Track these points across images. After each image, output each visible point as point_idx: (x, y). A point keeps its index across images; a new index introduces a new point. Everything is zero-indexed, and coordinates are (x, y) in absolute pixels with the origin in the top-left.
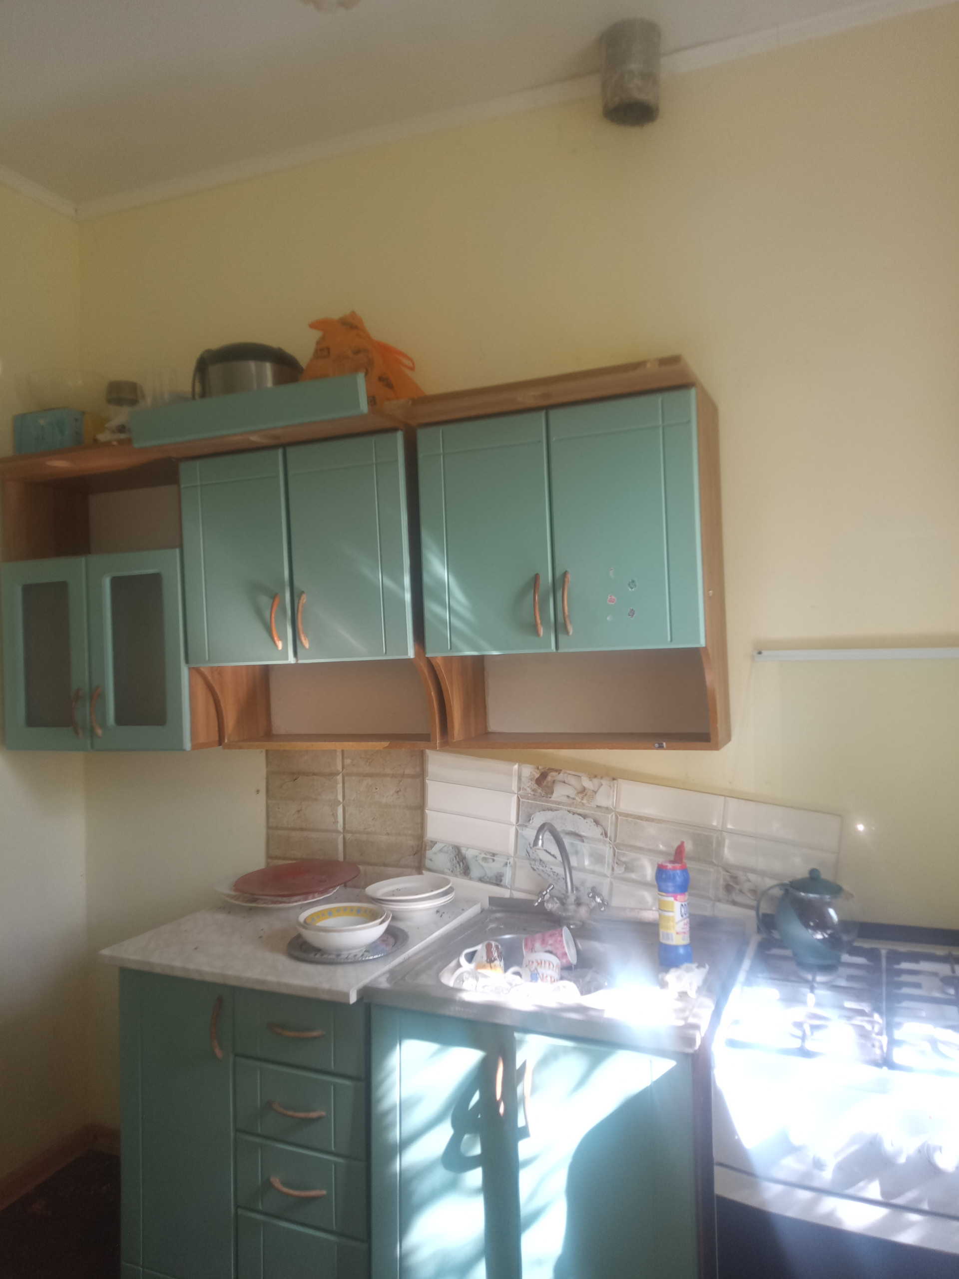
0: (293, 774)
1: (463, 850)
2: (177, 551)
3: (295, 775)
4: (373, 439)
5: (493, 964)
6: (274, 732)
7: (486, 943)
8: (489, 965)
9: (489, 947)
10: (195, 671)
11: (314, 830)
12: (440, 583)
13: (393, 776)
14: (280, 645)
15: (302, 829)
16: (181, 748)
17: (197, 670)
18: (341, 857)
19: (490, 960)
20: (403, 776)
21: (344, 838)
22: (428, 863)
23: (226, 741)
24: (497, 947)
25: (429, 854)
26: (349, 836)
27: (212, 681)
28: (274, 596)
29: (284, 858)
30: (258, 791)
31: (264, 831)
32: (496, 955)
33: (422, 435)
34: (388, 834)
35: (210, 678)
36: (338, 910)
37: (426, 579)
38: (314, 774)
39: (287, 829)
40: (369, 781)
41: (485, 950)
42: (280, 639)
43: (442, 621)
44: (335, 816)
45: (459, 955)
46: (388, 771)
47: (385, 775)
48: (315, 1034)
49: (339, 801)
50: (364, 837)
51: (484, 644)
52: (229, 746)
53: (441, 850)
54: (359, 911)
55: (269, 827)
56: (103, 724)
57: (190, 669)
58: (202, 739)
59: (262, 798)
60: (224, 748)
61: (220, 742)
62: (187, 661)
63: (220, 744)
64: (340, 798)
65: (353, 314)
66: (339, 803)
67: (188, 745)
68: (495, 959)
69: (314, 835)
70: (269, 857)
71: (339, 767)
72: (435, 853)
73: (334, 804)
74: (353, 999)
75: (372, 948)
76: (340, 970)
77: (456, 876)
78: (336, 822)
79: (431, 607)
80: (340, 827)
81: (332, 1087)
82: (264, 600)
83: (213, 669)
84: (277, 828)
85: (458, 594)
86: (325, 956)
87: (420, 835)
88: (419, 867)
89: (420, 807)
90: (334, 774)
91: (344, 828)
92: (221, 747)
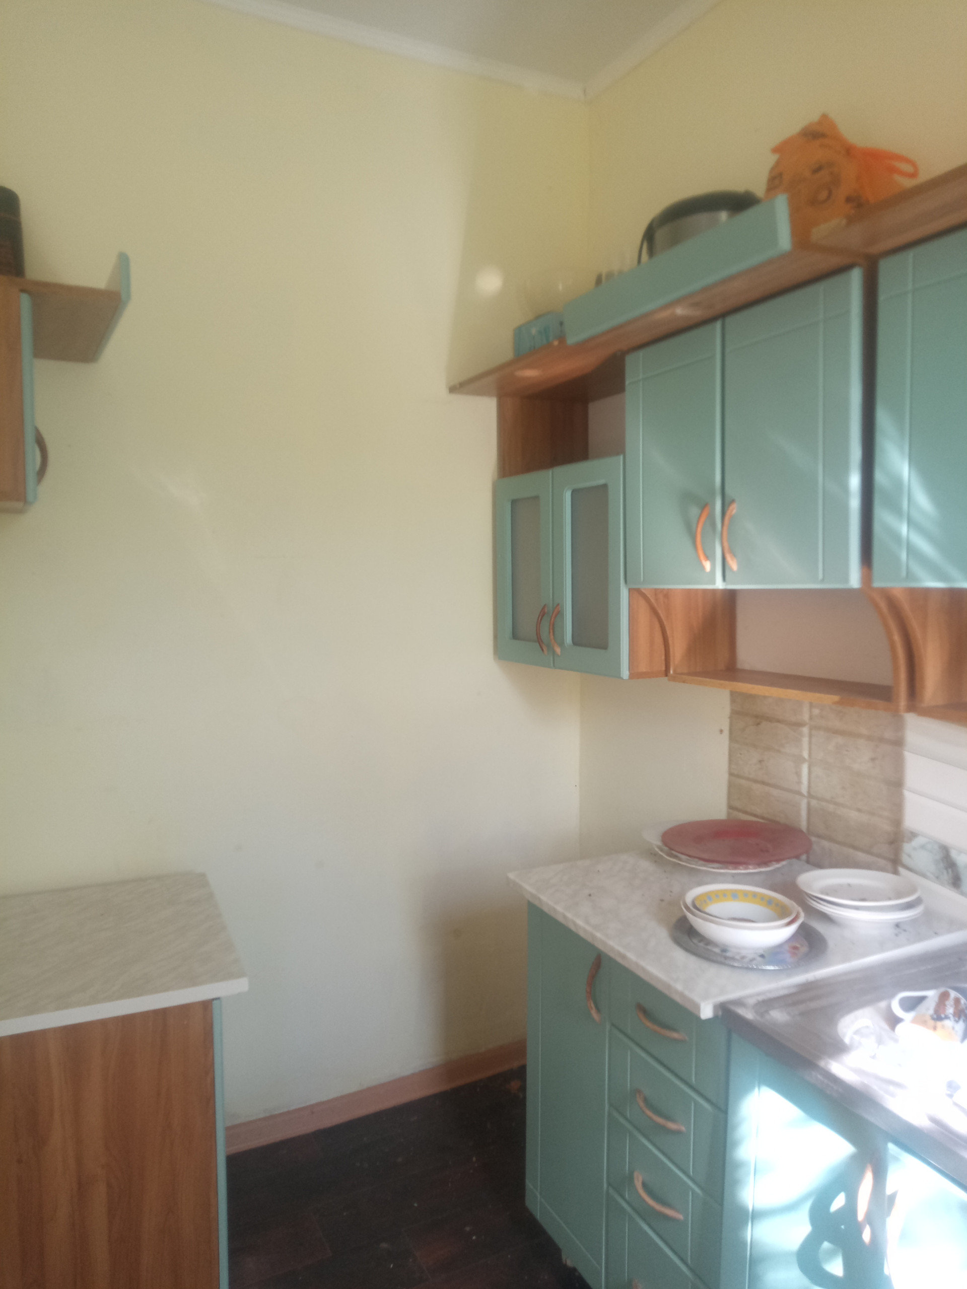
0: (756, 717)
1: (954, 854)
2: (621, 457)
3: (759, 719)
4: (820, 288)
5: (939, 1024)
6: (740, 665)
7: (942, 990)
8: (932, 1022)
9: (944, 997)
10: (635, 592)
11: (775, 786)
12: (898, 483)
13: (869, 738)
14: (707, 565)
15: (763, 783)
16: (619, 677)
17: (639, 591)
18: (803, 825)
19: (938, 1016)
20: (882, 740)
21: (809, 804)
22: (905, 859)
23: (671, 672)
24: (957, 1001)
25: (907, 847)
26: (814, 802)
27: (655, 605)
28: (705, 506)
29: (745, 812)
30: (721, 731)
31: (726, 776)
32: (950, 1010)
33: (885, 267)
34: (859, 810)
35: (653, 601)
36: (746, 894)
37: (879, 477)
38: (779, 721)
39: (748, 779)
40: (840, 740)
41: (936, 999)
42: (707, 558)
43: (897, 538)
44: (798, 774)
45: (893, 996)
46: (863, 731)
47: (859, 736)
48: (675, 1035)
49: (804, 759)
50: (831, 807)
51: (954, 572)
52: (674, 679)
53: (923, 847)
54: (770, 902)
55: (731, 774)
56: (562, 644)
57: (630, 590)
58: (643, 668)
59: (725, 739)
60: (669, 680)
61: (666, 673)
62: (626, 582)
63: (666, 675)
64: (805, 754)
65: (825, 117)
66: (803, 760)
67: (625, 673)
68: (947, 1017)
69: (775, 792)
70: (731, 807)
71: (806, 717)
72: (915, 849)
73: (799, 760)
74: (706, 1012)
75: (771, 955)
76: (711, 971)
77: (942, 884)
78: (799, 782)
79: (882, 516)
80: (804, 789)
81: (693, 1104)
82: (694, 511)
83: (656, 592)
84: (738, 776)
85: (922, 500)
86: (709, 947)
87: (897, 822)
88: (894, 863)
89: (896, 784)
90: (800, 724)
91: (809, 792)
92: (666, 678)
